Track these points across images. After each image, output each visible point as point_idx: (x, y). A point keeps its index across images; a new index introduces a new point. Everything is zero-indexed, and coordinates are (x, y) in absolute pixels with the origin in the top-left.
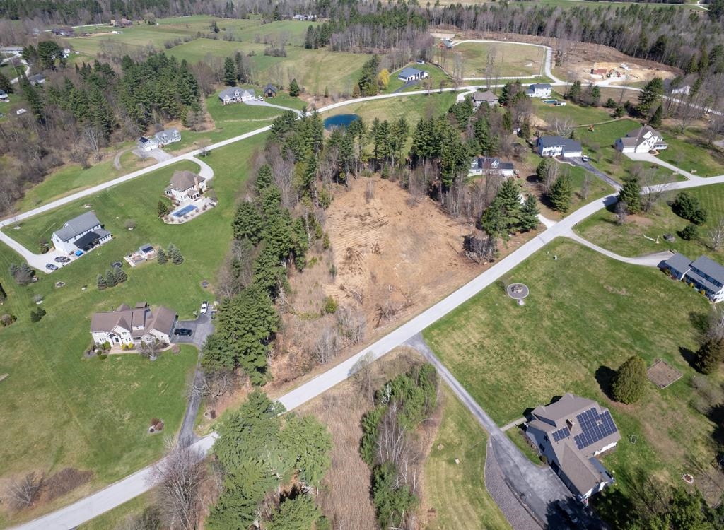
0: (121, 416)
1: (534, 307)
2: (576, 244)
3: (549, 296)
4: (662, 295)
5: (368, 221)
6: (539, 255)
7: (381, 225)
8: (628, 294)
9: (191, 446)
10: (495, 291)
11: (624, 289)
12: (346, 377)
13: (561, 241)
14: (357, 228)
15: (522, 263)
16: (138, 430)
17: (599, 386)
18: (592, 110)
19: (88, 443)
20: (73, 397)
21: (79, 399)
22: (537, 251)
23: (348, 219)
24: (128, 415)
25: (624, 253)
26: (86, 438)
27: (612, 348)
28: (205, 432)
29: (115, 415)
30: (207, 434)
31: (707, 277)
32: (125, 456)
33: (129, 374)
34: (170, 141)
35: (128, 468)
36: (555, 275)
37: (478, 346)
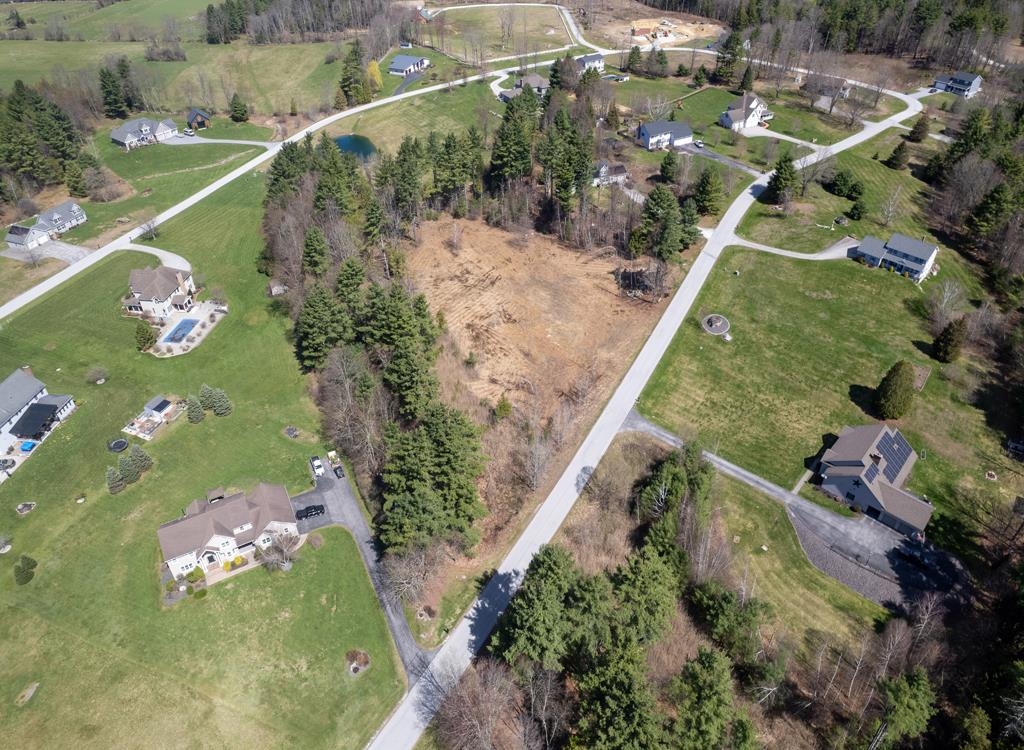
0: (293, 669)
1: (744, 339)
2: (749, 251)
3: (753, 320)
4: (868, 288)
5: (471, 282)
6: (716, 274)
7: (493, 283)
8: (835, 296)
9: (430, 666)
10: (690, 331)
11: (827, 291)
12: (577, 496)
13: (729, 252)
14: (462, 295)
15: (703, 289)
16: (334, 678)
17: (859, 409)
18: (662, 81)
19: (266, 727)
20: (192, 671)
21: (205, 671)
22: (712, 270)
23: (442, 285)
24: (303, 664)
25: (807, 250)
26: (259, 724)
27: (851, 362)
28: (436, 640)
29: (283, 671)
30: (441, 642)
31: (906, 256)
32: (340, 721)
33: (264, 604)
34: (68, 226)
35: (356, 736)
36: (747, 293)
37: (708, 404)
